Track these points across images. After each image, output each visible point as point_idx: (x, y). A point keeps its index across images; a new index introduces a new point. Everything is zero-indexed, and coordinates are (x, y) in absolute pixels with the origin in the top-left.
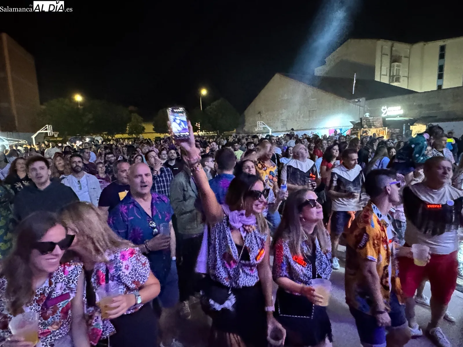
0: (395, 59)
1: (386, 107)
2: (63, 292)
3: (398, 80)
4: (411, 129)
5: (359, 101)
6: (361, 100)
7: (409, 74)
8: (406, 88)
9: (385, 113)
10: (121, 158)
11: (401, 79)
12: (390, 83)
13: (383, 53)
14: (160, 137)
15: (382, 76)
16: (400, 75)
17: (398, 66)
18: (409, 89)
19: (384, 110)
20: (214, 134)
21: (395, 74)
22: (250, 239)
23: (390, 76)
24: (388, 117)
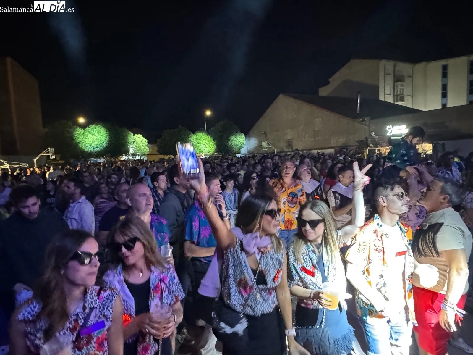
0: (398, 79)
1: (391, 126)
2: (98, 320)
3: (402, 99)
4: (417, 148)
5: (364, 120)
6: (365, 119)
7: (413, 92)
8: (410, 107)
9: (391, 133)
10: (124, 180)
11: (406, 98)
12: (394, 102)
13: (386, 73)
14: (164, 159)
15: (386, 95)
16: (404, 94)
17: (402, 85)
18: (414, 108)
19: (389, 129)
20: (219, 155)
21: (399, 93)
22: (266, 260)
23: (394, 95)
24: (394, 136)
